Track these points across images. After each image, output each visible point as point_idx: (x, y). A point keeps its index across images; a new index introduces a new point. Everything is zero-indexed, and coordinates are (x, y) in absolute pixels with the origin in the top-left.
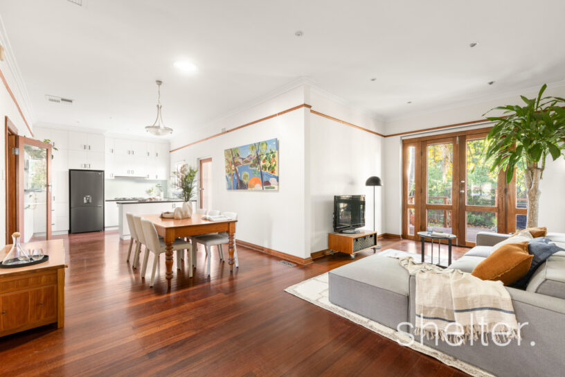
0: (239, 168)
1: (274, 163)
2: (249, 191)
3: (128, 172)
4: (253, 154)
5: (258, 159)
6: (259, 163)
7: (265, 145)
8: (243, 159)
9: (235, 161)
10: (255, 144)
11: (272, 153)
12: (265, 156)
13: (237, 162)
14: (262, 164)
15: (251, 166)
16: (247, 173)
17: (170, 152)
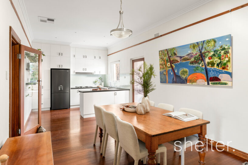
0: (176, 65)
1: (227, 59)
2: (189, 85)
3: (83, 69)
4: (196, 52)
5: (202, 57)
6: (203, 60)
7: (213, 43)
8: (181, 57)
9: (171, 59)
10: (197, 43)
11: (224, 49)
12: (212, 53)
13: (173, 60)
14: (207, 60)
15: (192, 63)
16: (185, 69)
17: (108, 55)
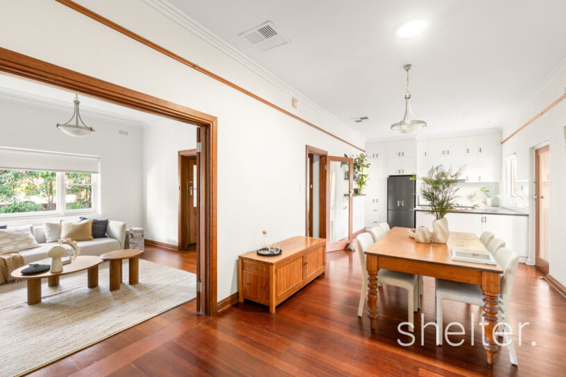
17: (502, 143)
